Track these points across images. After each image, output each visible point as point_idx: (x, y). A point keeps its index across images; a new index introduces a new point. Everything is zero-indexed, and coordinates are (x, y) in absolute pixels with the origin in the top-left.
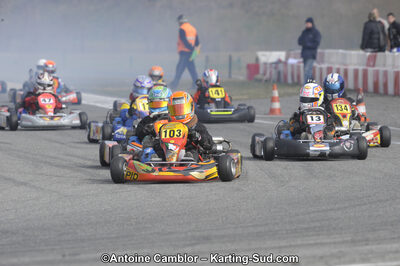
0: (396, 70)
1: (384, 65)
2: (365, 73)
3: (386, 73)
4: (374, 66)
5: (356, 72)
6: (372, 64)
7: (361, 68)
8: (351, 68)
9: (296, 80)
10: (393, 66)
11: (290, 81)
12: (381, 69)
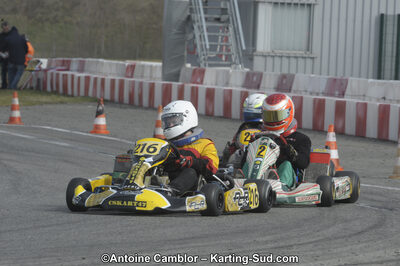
0: (152, 81)
1: (142, 77)
2: (122, 83)
3: (141, 84)
4: (132, 77)
5: (113, 81)
6: (130, 74)
7: (117, 78)
8: (109, 78)
9: (55, 88)
10: (151, 77)
11: (49, 89)
12: (137, 80)
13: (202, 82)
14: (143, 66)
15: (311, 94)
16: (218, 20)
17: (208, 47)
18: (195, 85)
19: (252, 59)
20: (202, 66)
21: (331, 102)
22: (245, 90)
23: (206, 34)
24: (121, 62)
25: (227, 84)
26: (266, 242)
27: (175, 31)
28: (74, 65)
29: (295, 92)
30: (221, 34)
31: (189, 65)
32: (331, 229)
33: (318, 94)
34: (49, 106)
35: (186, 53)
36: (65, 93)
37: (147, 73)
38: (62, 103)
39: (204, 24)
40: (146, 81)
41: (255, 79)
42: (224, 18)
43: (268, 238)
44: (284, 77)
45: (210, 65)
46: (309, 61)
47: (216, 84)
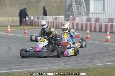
0: (62, 21)
1: (59, 20)
2: (54, 22)
3: (59, 22)
4: (56, 20)
7: (52, 21)
8: (50, 21)
9: (35, 24)
10: (61, 20)
11: (34, 25)
12: (57, 21)
13: (75, 21)
14: (59, 18)
15: (104, 22)
16: (79, 4)
17: (76, 11)
18: (73, 22)
19: (88, 14)
20: (75, 17)
21: (109, 25)
22: (87, 22)
23: (76, 8)
24: (53, 17)
25: (82, 21)
26: (90, 57)
27: (67, 7)
28: (40, 18)
29: (100, 22)
30: (79, 8)
31: (71, 17)
32: (106, 54)
33: (106, 23)
34: (35, 29)
35: (70, 13)
36: (38, 26)
37: (60, 19)
38: (38, 28)
39: (75, 6)
40: (60, 21)
41: (89, 19)
42: (80, 3)
43: (91, 56)
44: (97, 18)
45: (77, 16)
46: (104, 14)
47: (79, 21)
